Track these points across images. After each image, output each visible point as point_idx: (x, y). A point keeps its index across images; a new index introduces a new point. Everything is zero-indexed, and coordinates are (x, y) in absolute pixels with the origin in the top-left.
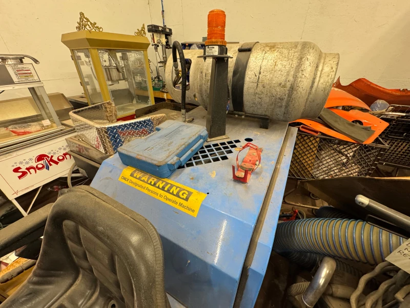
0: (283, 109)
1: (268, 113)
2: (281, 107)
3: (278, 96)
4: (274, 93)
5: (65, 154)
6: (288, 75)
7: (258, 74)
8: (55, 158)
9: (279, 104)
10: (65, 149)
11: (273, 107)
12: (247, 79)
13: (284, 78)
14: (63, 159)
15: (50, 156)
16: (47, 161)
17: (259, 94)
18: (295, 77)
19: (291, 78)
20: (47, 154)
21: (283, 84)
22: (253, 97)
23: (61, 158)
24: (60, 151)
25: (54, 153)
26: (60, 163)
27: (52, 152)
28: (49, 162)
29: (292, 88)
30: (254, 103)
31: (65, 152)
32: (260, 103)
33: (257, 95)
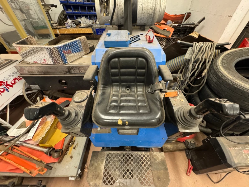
0: (152, 19)
1: (145, 22)
2: (151, 18)
3: (150, 13)
4: (149, 12)
5: (15, 79)
6: (153, 4)
7: (142, 4)
8: (9, 83)
9: (151, 17)
10: (13, 76)
11: (148, 19)
12: (138, 7)
13: (152, 5)
14: (15, 83)
15: (5, 82)
16: (5, 86)
17: (143, 13)
18: (155, 5)
19: (154, 5)
20: (3, 81)
21: (152, 8)
22: (141, 15)
23: (13, 82)
24: (10, 77)
25: (7, 79)
26: (14, 86)
27: (5, 79)
28: (6, 86)
29: (155, 10)
30: (141, 18)
31: (14, 78)
32: (144, 18)
33: (143, 14)
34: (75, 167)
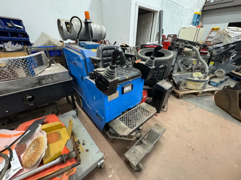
1: (97, 39)
7: (94, 28)
19: (101, 29)
33: (96, 34)
34: (97, 153)
